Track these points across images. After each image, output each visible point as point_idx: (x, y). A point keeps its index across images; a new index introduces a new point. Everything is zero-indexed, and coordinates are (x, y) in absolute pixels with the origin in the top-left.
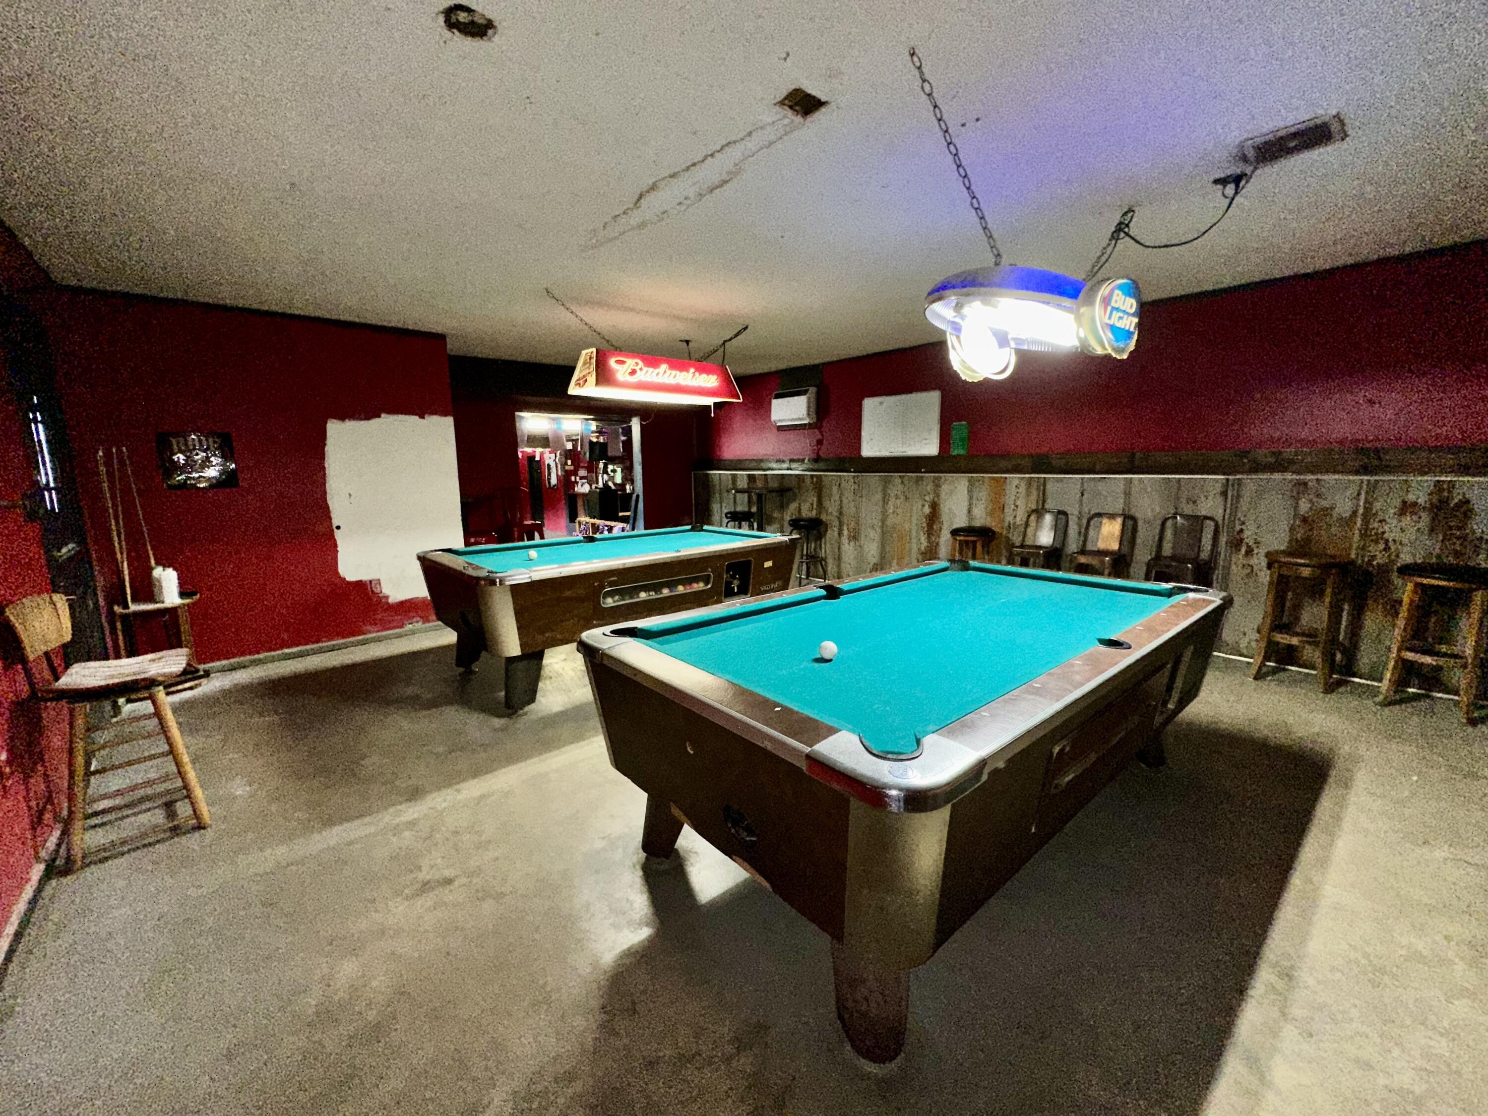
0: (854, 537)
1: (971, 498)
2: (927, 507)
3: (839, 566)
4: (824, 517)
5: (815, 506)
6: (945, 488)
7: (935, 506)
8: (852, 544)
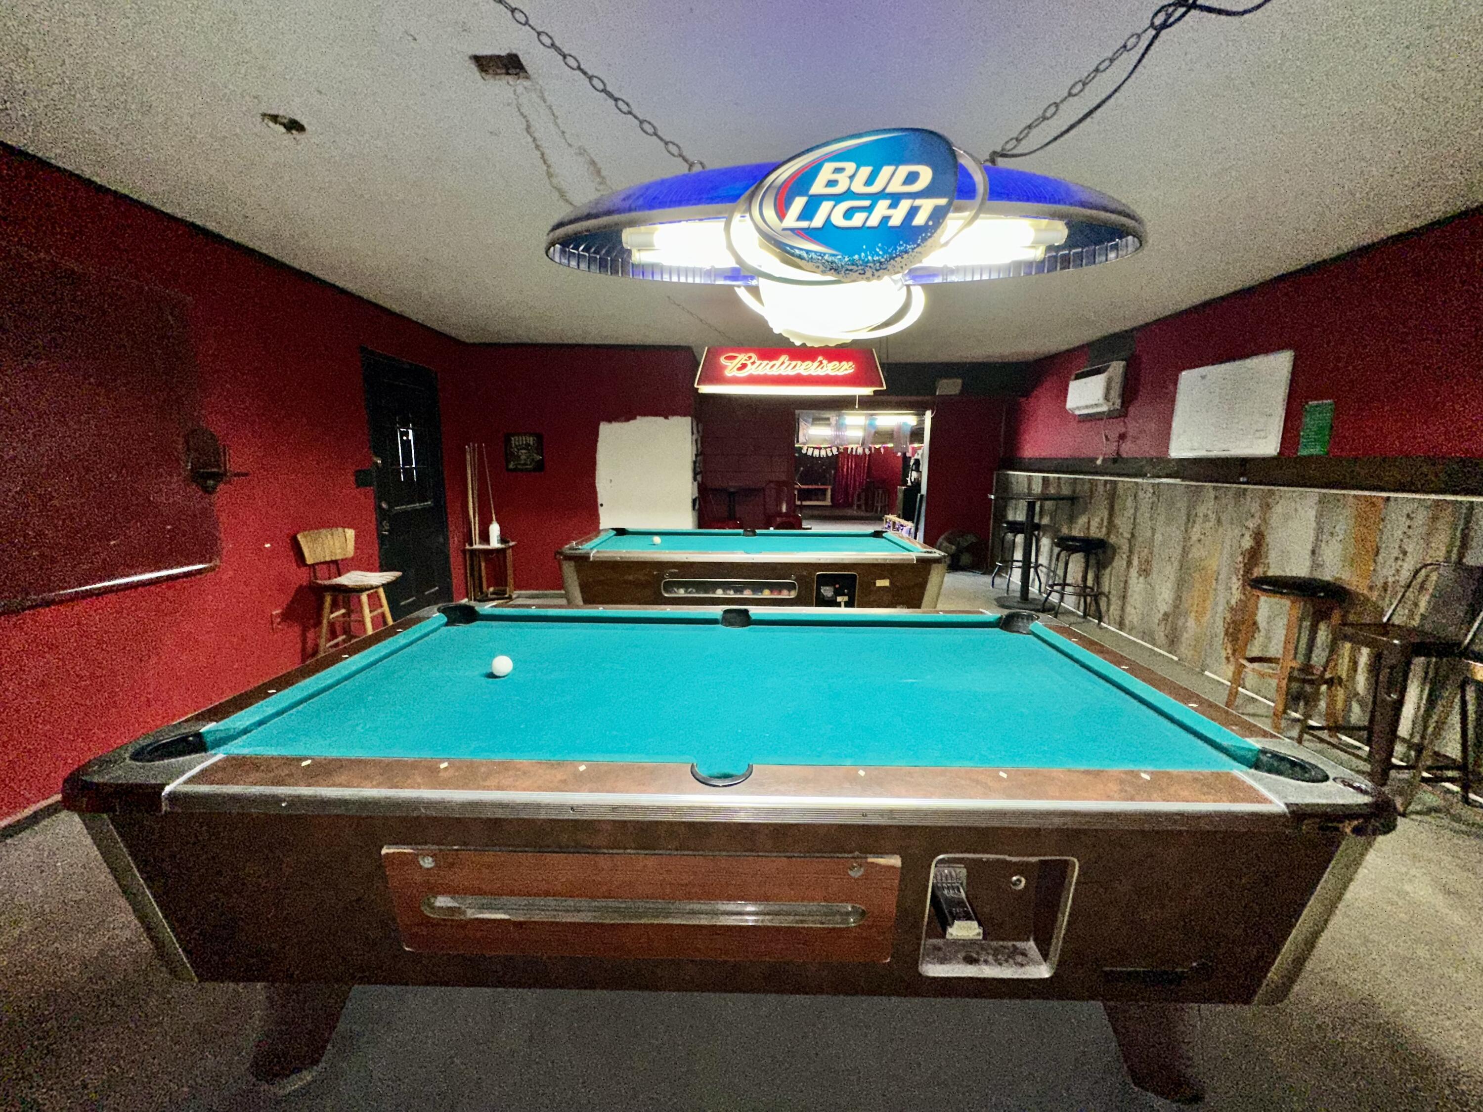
0: (1145, 572)
1: (1320, 530)
2: (1247, 537)
3: (1123, 609)
4: (1113, 539)
5: (1105, 523)
6: (1279, 509)
7: (1259, 537)
8: (1141, 579)
